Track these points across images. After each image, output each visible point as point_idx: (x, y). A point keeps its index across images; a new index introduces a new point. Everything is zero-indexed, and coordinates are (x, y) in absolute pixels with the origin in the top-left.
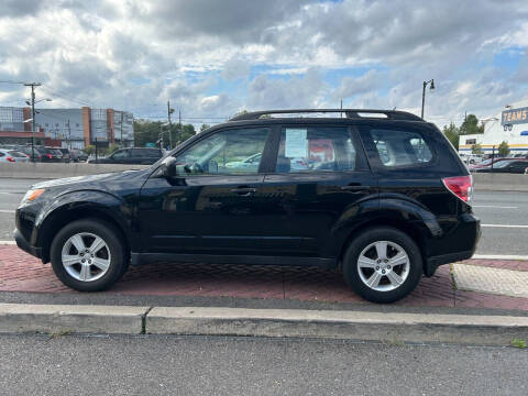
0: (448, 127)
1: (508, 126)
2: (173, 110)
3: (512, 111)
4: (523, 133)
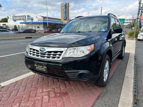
3: (15, 17)
4: (20, 23)
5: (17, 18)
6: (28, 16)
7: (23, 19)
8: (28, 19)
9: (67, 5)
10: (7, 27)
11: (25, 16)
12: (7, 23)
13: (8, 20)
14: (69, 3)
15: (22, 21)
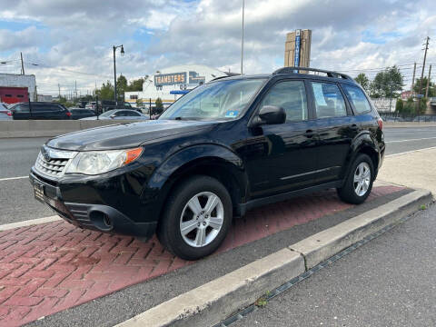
0: (106, 84)
1: (159, 86)
3: (161, 76)
4: (172, 93)
5: (166, 79)
6: (192, 73)
7: (178, 83)
8: (191, 81)
9: (306, 37)
10: (139, 103)
11: (185, 73)
12: (140, 93)
13: (145, 85)
14: (310, 32)
15: (177, 88)
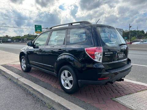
2: (131, 27)
